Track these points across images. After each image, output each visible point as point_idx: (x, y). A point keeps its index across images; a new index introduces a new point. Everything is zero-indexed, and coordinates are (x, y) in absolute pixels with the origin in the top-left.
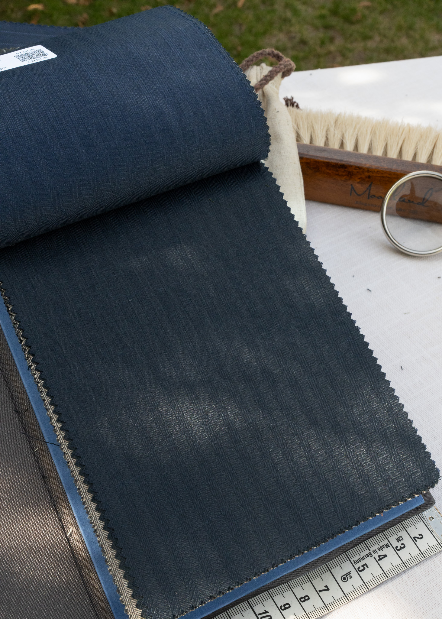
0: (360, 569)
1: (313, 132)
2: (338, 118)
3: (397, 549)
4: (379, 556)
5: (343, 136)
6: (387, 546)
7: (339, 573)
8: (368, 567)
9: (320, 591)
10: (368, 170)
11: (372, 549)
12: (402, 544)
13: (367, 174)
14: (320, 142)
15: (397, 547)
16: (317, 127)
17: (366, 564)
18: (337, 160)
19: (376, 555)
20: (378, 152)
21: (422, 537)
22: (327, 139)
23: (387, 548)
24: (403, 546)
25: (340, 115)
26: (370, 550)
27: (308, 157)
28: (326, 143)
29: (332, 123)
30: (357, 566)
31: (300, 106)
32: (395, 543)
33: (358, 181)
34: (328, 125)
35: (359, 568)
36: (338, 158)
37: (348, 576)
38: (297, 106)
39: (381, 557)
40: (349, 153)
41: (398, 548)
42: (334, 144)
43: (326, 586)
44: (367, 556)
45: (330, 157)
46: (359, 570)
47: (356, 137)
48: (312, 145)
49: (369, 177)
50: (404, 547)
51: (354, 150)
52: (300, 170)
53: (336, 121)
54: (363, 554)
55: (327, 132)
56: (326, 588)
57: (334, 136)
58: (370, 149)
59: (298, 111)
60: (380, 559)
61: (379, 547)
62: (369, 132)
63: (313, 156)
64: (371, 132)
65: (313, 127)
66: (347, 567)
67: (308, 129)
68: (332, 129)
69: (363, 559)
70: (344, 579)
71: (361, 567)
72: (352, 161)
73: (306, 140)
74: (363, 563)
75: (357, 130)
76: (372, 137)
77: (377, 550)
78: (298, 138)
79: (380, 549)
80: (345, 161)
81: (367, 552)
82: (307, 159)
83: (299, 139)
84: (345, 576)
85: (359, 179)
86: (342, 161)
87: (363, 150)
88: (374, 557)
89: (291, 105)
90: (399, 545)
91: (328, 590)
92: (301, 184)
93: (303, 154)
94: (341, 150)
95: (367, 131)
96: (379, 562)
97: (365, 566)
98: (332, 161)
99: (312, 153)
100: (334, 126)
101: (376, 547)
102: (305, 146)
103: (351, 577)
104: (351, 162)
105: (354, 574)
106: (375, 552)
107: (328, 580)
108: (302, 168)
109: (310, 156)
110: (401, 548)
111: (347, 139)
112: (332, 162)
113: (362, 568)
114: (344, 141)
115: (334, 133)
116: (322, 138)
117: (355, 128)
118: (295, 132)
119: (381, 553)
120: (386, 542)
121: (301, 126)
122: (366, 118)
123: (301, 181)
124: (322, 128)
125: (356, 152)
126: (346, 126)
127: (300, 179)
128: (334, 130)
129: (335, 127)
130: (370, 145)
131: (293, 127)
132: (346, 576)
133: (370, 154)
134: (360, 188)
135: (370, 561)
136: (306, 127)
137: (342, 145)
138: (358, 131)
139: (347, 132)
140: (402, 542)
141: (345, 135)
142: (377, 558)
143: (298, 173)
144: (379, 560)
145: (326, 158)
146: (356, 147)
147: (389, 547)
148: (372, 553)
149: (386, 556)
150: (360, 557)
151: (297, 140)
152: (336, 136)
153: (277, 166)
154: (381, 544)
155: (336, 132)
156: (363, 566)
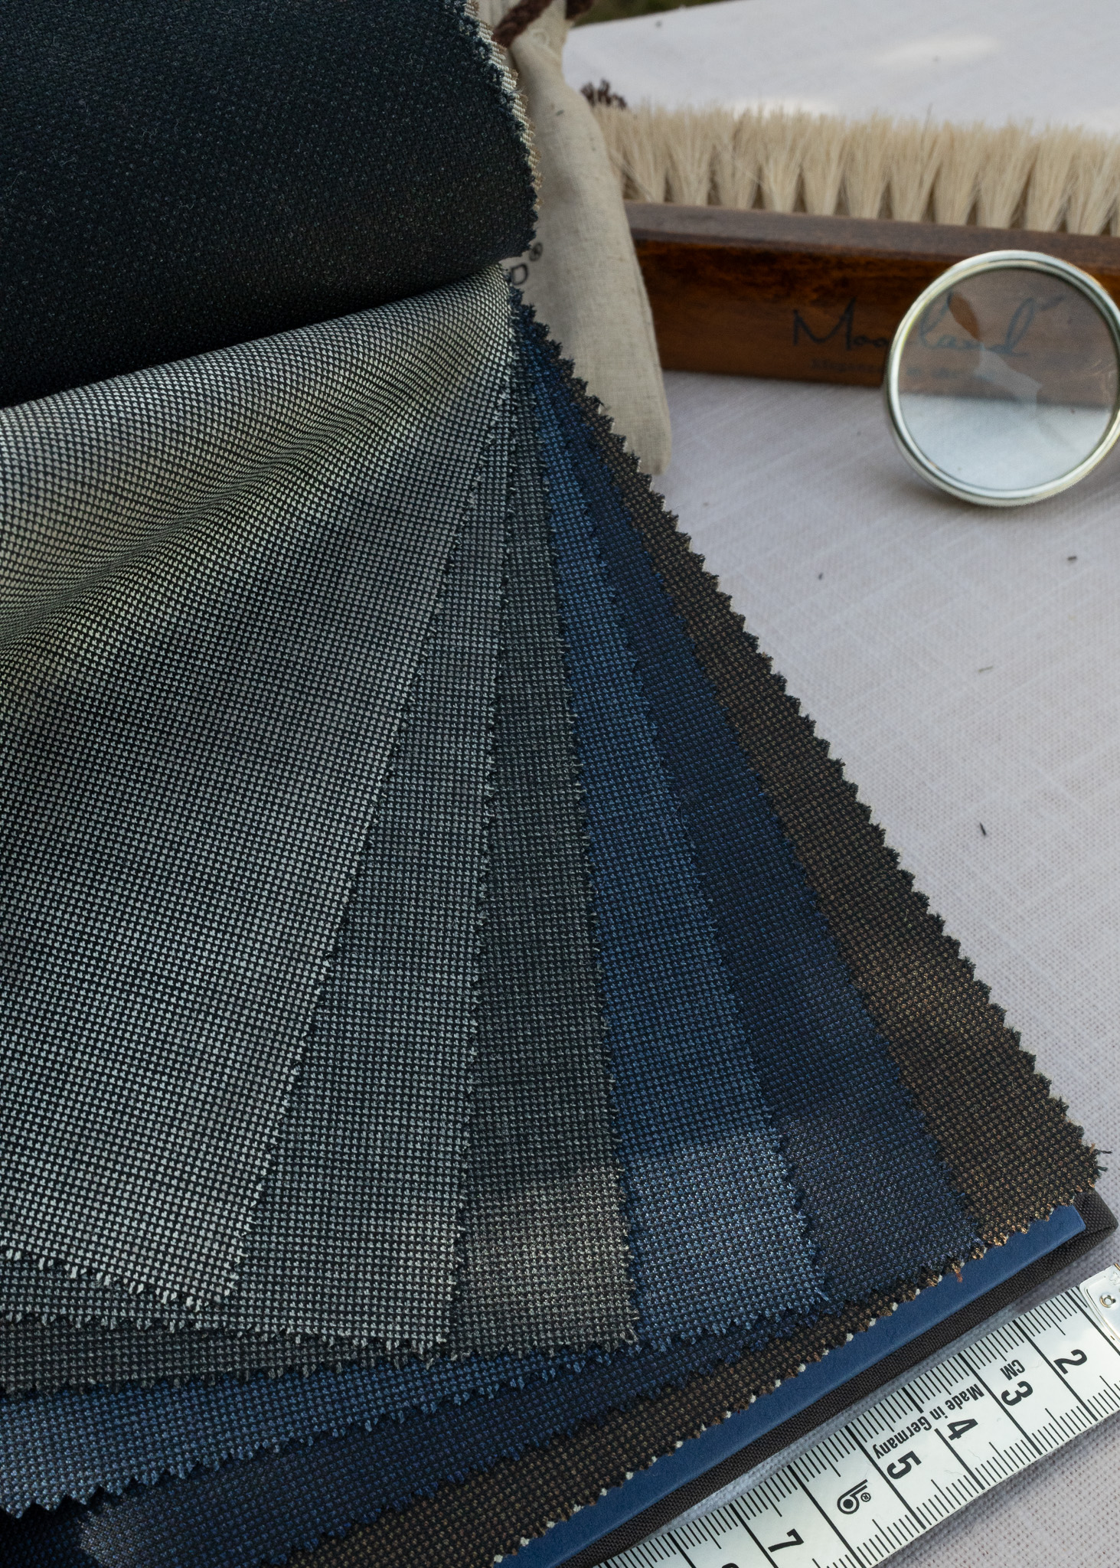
0: (895, 1471)
1: (671, 172)
2: (741, 123)
3: (1005, 1401)
4: (952, 1426)
5: (760, 173)
6: (975, 1393)
7: (829, 1487)
8: (918, 1462)
9: (773, 1549)
10: (841, 261)
11: (928, 1407)
12: (1021, 1384)
13: (837, 274)
14: (694, 195)
15: (1005, 1394)
16: (680, 155)
17: (911, 1455)
18: (746, 240)
19: (942, 1425)
20: (867, 209)
21: (1084, 1359)
22: (714, 186)
23: (976, 1398)
24: (1024, 1389)
25: (746, 115)
26: (921, 1411)
27: (660, 239)
28: (713, 196)
29: (726, 139)
30: (884, 1463)
31: (630, 101)
32: (1000, 1384)
33: (815, 296)
34: (714, 147)
35: (892, 1467)
36: (751, 235)
37: (858, 1496)
38: (622, 103)
39: (958, 1428)
40: (781, 220)
41: (1009, 1398)
42: (736, 199)
43: (793, 1533)
44: (916, 1427)
45: (724, 235)
46: (891, 1474)
47: (797, 171)
48: (670, 205)
49: (844, 282)
50: (1030, 1391)
51: (795, 210)
52: (640, 278)
53: (736, 134)
54: (902, 1425)
55: (711, 164)
56: (792, 1539)
57: (733, 175)
58: (841, 205)
59: (624, 114)
60: (956, 1435)
61: (950, 1398)
62: (835, 155)
63: (675, 235)
64: (840, 157)
65: (671, 157)
66: (855, 1468)
67: (655, 163)
68: (726, 157)
69: (902, 1438)
70: (848, 1504)
71: (897, 1463)
72: (791, 237)
73: (653, 192)
74: (902, 1450)
75: (798, 154)
76: (844, 172)
77: (945, 1408)
78: (629, 189)
79: (955, 1403)
80: (770, 243)
81: (914, 1416)
82: (658, 245)
83: (631, 192)
84: (848, 1497)
85: (816, 290)
86: (759, 241)
87: (823, 204)
88: (937, 1431)
89: (604, 99)
90: (1012, 1386)
91: (799, 1541)
92: (645, 321)
93: (646, 232)
94: (757, 211)
95: (828, 154)
96: (954, 1443)
97: (910, 1461)
98: (733, 244)
99: (672, 227)
100: (730, 148)
101: (940, 1400)
102: (650, 209)
103: (867, 1498)
104: (787, 243)
105: (877, 1486)
106: (937, 1414)
107: (796, 1511)
108: (645, 272)
109: (668, 234)
110: (1020, 1396)
111: (772, 179)
112: (732, 248)
113: (900, 1467)
114: (765, 187)
115: (734, 168)
116: (700, 182)
117: (792, 150)
118: (619, 173)
119: (956, 1415)
120: (970, 1381)
121: (636, 155)
122: (823, 118)
123: (643, 313)
124: (697, 155)
125: (800, 215)
126: (766, 148)
127: (642, 306)
128: (733, 158)
129: (734, 148)
130: (839, 193)
131: (611, 158)
132: (853, 1496)
133: (843, 217)
134: (821, 318)
135: (924, 1444)
136: (650, 157)
137: (759, 198)
138: (803, 159)
139: (771, 161)
140: (1021, 1378)
141: (766, 171)
142: (947, 1433)
143: (634, 286)
144: (952, 1438)
145: (715, 238)
146: (801, 202)
147: (982, 1394)
148: (930, 1419)
149: (972, 1423)
150: (892, 1435)
151: (626, 196)
152: (738, 175)
153: (568, 272)
154: (956, 1390)
155: (739, 164)
156: (903, 1460)
